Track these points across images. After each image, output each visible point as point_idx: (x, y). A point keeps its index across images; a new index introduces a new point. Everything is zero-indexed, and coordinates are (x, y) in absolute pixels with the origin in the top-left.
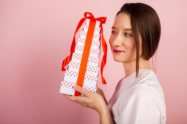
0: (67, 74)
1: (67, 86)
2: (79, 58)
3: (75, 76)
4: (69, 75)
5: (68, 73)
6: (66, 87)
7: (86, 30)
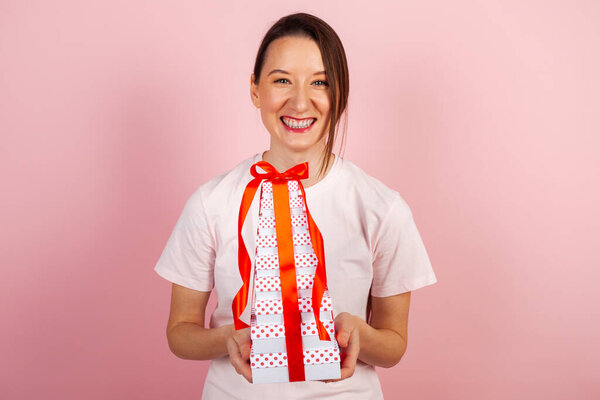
0: (258, 336)
1: (267, 364)
2: (273, 289)
3: (277, 335)
4: (263, 336)
5: (258, 332)
6: (265, 366)
7: (269, 213)
